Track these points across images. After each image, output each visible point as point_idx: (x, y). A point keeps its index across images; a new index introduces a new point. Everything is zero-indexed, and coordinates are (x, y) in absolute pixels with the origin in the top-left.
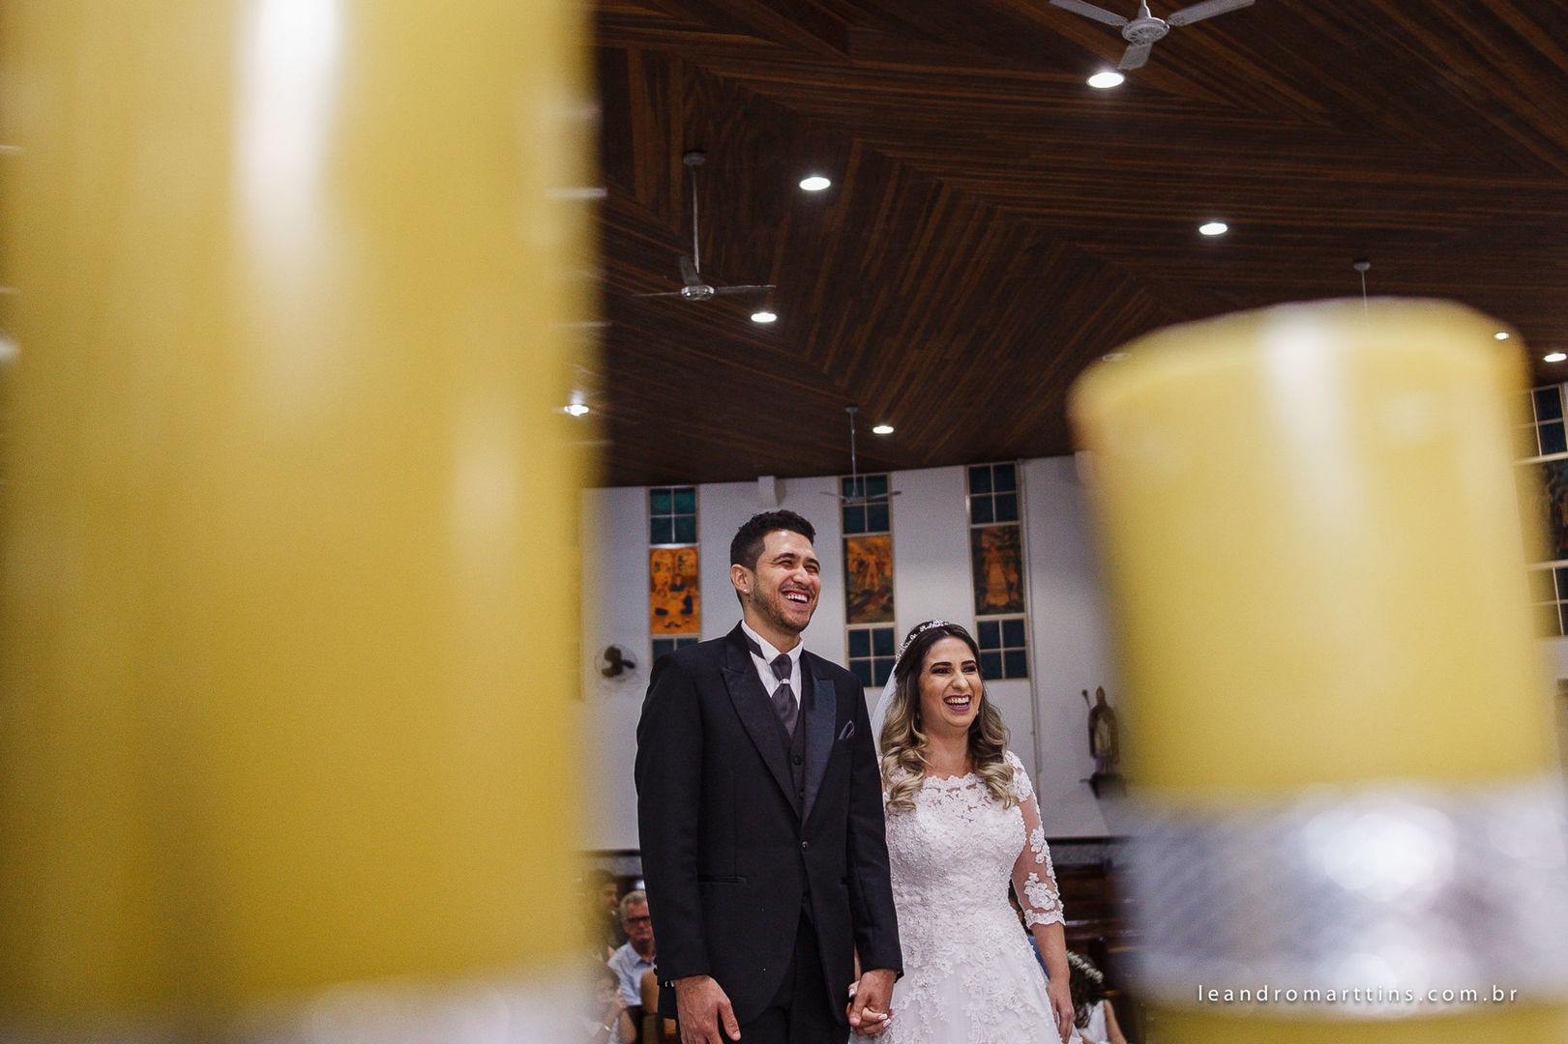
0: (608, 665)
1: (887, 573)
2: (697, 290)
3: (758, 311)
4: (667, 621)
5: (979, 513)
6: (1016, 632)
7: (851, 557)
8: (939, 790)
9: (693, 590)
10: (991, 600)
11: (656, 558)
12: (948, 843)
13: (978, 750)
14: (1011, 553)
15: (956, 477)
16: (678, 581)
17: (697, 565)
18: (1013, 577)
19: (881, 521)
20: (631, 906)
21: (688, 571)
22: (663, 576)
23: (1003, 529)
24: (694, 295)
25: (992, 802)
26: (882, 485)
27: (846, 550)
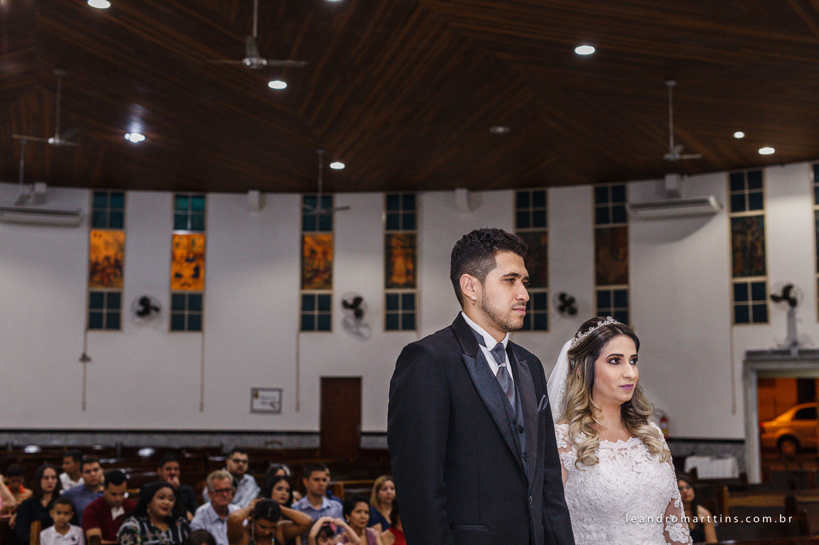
0: (141, 308)
1: (329, 258)
2: (255, 61)
3: (273, 79)
4: (182, 281)
5: (391, 223)
6: (410, 301)
7: (306, 247)
8: (612, 450)
9: (201, 263)
10: (395, 279)
11: (176, 240)
12: (627, 490)
13: (630, 417)
14: (410, 250)
15: (377, 200)
16: (191, 256)
17: (204, 246)
18: (410, 266)
19: (327, 225)
20: (216, 481)
21: (198, 249)
22: (181, 252)
23: (405, 235)
24: (252, 64)
25: (651, 458)
26: (328, 203)
27: (303, 242)
